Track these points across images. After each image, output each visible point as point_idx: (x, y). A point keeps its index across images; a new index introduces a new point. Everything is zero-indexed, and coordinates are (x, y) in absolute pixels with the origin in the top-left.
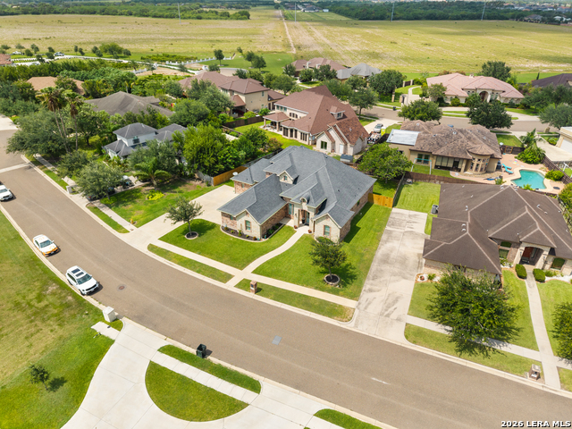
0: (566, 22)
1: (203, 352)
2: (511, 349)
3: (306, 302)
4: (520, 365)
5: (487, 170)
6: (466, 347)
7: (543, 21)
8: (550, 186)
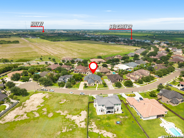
0: (99, 41)
1: (101, 94)
2: (122, 87)
3: (102, 89)
4: (123, 88)
5: (109, 73)
6: (119, 88)
7: (95, 40)
8: (116, 73)
